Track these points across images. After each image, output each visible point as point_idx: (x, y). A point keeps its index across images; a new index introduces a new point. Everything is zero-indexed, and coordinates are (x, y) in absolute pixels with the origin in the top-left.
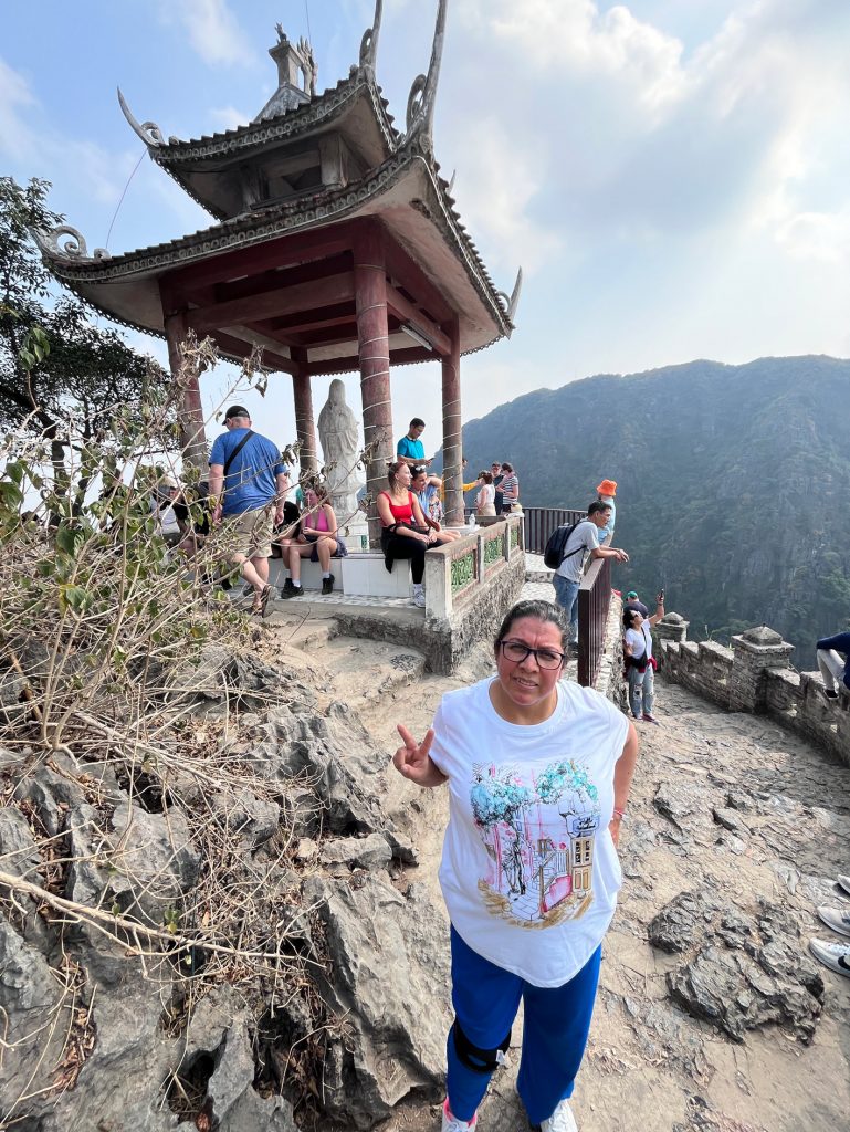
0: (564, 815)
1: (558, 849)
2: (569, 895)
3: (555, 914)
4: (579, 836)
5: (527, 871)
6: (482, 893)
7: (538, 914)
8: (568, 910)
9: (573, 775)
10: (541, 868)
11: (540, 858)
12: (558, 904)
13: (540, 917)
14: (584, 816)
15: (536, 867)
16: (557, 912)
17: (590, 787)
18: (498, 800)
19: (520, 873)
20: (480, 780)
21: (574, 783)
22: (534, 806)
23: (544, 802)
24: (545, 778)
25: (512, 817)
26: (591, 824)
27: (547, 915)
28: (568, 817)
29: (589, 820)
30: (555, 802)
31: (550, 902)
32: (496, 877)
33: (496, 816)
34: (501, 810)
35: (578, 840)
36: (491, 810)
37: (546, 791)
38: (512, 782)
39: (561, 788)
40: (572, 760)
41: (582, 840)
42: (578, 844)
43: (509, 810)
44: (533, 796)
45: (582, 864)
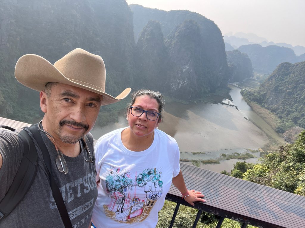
0: (146, 192)
1: (141, 201)
2: (140, 215)
3: (133, 220)
4: (151, 199)
5: (126, 206)
6: (104, 209)
7: (126, 219)
8: (139, 219)
9: (154, 175)
10: (132, 207)
11: (132, 203)
12: (135, 217)
13: (126, 220)
14: (155, 193)
15: (130, 206)
16: (133, 219)
17: (160, 182)
18: (118, 183)
19: (123, 206)
20: (112, 173)
21: (154, 179)
22: (133, 188)
23: (138, 186)
24: (141, 176)
25: (122, 191)
26: (157, 196)
27: (129, 220)
28: (148, 193)
29: (157, 194)
30: (143, 186)
31: (131, 216)
32: (112, 206)
33: (115, 189)
34: (118, 187)
35: (150, 200)
36: (114, 187)
37: (140, 182)
38: (126, 176)
39: (147, 181)
40: (155, 168)
41: (152, 200)
42: (149, 201)
43: (122, 187)
44: (134, 183)
45: (149, 207)
